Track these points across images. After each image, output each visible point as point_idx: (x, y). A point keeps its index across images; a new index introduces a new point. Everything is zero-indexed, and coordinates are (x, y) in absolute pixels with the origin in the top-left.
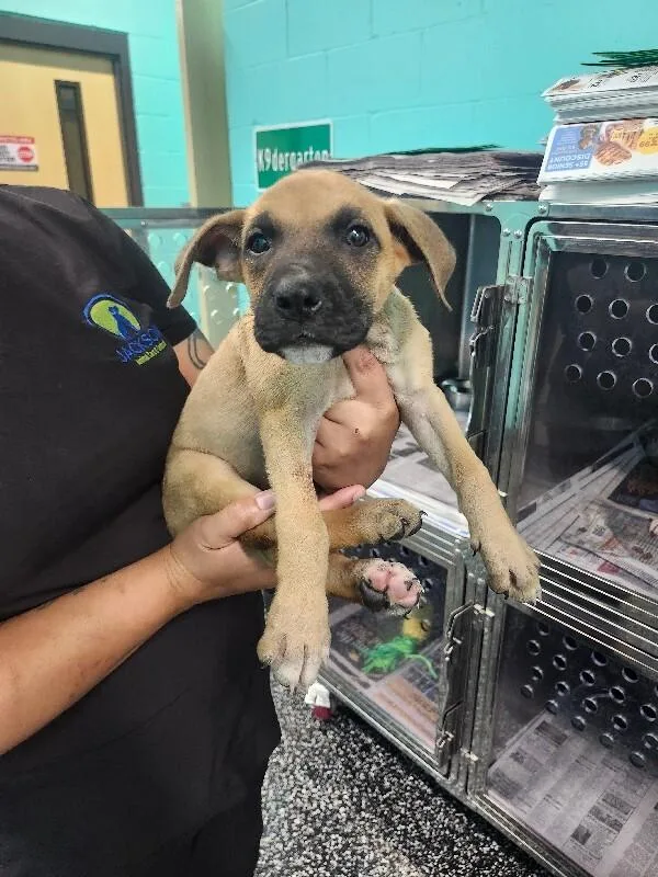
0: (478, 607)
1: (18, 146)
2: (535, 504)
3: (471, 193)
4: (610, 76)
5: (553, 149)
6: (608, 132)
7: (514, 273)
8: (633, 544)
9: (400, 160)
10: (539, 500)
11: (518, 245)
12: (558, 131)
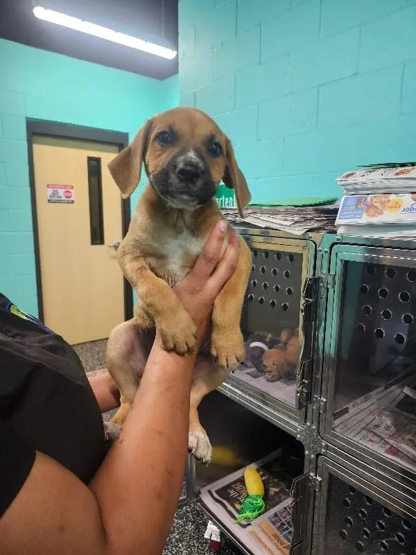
0: (312, 474)
1: (64, 190)
2: (347, 408)
3: (300, 228)
4: (371, 172)
5: (343, 208)
6: (371, 200)
7: (325, 271)
8: (409, 437)
9: (266, 209)
10: (350, 406)
11: (326, 256)
12: (346, 198)
